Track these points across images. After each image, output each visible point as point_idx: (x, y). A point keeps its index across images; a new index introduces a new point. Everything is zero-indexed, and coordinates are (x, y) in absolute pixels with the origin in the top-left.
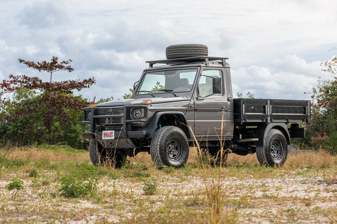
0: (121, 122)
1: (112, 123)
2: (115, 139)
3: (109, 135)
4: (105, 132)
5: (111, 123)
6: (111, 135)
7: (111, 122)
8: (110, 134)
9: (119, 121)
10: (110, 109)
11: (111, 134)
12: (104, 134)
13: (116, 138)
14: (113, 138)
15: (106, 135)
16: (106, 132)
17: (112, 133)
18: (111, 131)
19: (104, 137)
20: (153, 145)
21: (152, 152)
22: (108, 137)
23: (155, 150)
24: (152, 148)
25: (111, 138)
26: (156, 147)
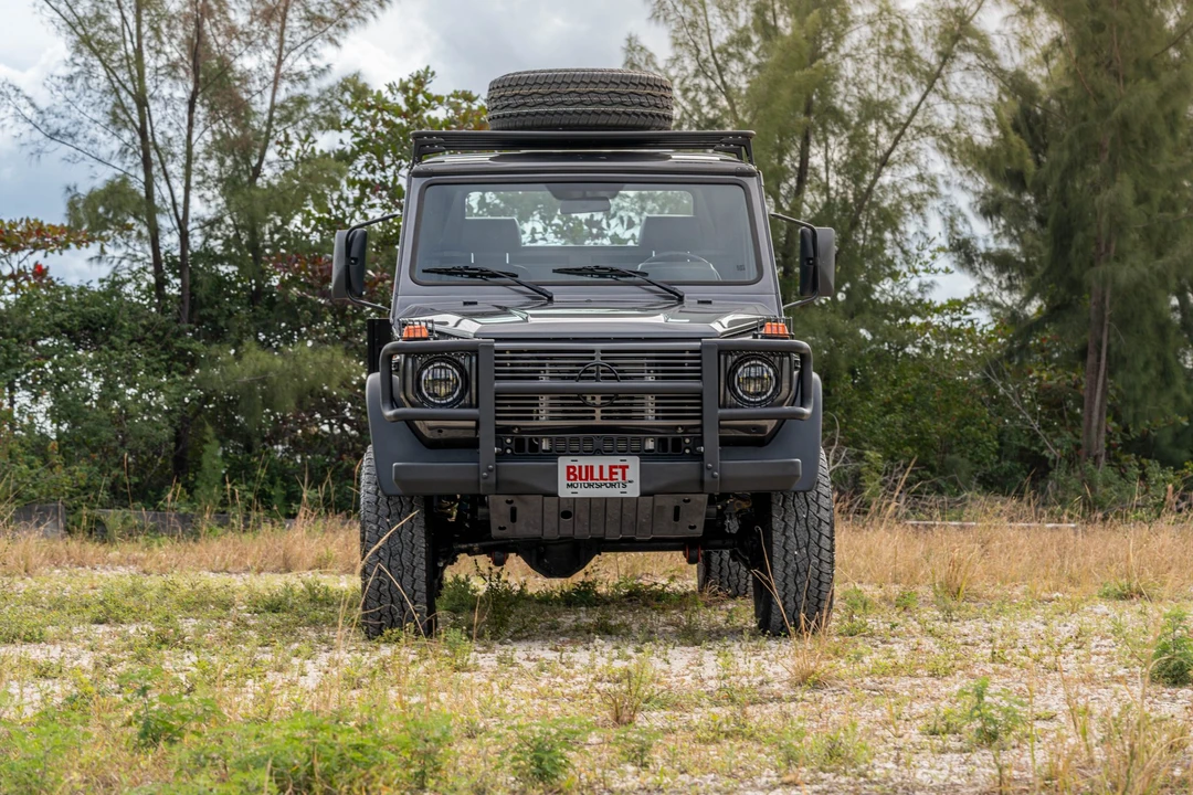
0: (641, 418)
1: (602, 418)
2: (643, 494)
3: (606, 475)
4: (576, 464)
5: (593, 418)
6: (619, 477)
7: (598, 413)
8: (611, 473)
9: (630, 411)
10: (593, 351)
11: (620, 471)
12: (569, 474)
13: (649, 488)
14: (633, 491)
15: (582, 476)
16: (583, 461)
17: (624, 468)
18: (616, 460)
19: (569, 486)
20: (792, 524)
21: (785, 556)
22: (600, 486)
23: (807, 546)
24: (787, 538)
25: (615, 493)
26: (812, 531)
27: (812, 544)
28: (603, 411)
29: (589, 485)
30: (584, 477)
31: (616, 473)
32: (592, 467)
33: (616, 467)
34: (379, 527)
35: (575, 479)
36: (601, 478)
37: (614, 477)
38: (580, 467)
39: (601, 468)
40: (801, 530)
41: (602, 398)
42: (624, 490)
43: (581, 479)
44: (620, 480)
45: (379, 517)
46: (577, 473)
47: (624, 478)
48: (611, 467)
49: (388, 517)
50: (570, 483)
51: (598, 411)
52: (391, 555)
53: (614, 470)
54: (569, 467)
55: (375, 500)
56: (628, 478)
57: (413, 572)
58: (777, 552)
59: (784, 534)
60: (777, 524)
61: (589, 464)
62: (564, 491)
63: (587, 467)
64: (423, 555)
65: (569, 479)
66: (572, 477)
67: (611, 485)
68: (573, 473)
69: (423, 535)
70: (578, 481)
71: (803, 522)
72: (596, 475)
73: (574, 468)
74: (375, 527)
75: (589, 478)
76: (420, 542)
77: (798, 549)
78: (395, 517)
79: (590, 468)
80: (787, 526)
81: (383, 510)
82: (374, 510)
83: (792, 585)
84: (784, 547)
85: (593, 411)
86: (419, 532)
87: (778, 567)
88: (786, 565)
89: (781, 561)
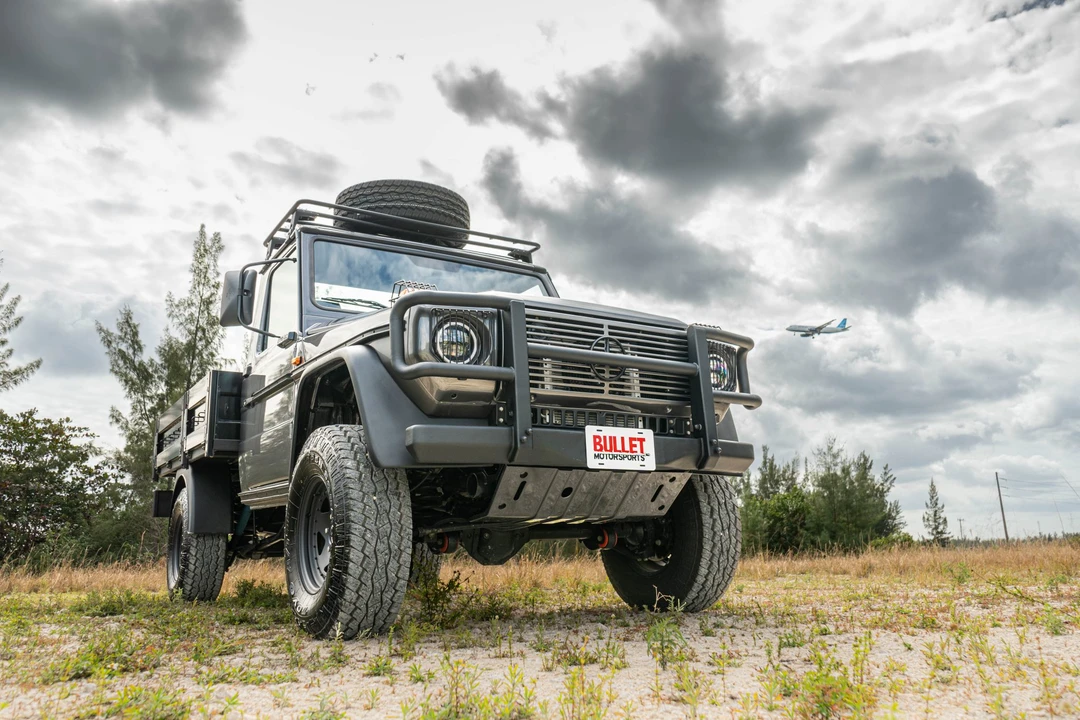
0: (629, 394)
1: (611, 392)
2: (658, 468)
3: (627, 448)
4: (601, 434)
5: (602, 392)
6: (638, 449)
7: (607, 388)
8: (632, 446)
10: (602, 326)
11: (638, 443)
12: (595, 444)
14: (650, 464)
15: (606, 446)
16: (608, 431)
17: (642, 440)
18: (635, 432)
19: (597, 456)
20: (716, 508)
21: (713, 538)
22: (623, 458)
23: (729, 529)
24: (715, 520)
25: (634, 465)
26: (731, 515)
27: (732, 526)
28: (610, 386)
29: (614, 457)
30: (608, 448)
31: (635, 446)
32: (615, 438)
33: (635, 439)
34: (365, 505)
35: (601, 450)
36: (623, 450)
37: (634, 449)
38: (605, 437)
39: (623, 439)
40: (723, 513)
41: (611, 373)
42: (643, 463)
43: (606, 450)
44: (639, 453)
45: (364, 494)
46: (602, 443)
47: (642, 452)
48: (631, 439)
49: (374, 494)
50: (597, 453)
51: (607, 384)
52: (378, 537)
53: (634, 442)
54: (595, 437)
55: (358, 475)
56: (645, 451)
57: (400, 557)
58: (707, 533)
59: (711, 516)
60: (705, 508)
61: (612, 435)
62: (592, 463)
63: (610, 437)
64: (411, 537)
65: (595, 449)
66: (598, 447)
67: (633, 458)
68: (599, 443)
69: (411, 515)
70: (604, 452)
71: (723, 506)
72: (619, 447)
73: (599, 437)
74: (361, 505)
75: (613, 447)
76: (408, 523)
77: (723, 530)
78: (382, 495)
79: (613, 439)
80: (712, 510)
81: (368, 487)
82: (358, 487)
83: (716, 564)
84: (712, 529)
85: (603, 385)
86: (407, 512)
87: (707, 547)
88: (714, 545)
89: (710, 542)
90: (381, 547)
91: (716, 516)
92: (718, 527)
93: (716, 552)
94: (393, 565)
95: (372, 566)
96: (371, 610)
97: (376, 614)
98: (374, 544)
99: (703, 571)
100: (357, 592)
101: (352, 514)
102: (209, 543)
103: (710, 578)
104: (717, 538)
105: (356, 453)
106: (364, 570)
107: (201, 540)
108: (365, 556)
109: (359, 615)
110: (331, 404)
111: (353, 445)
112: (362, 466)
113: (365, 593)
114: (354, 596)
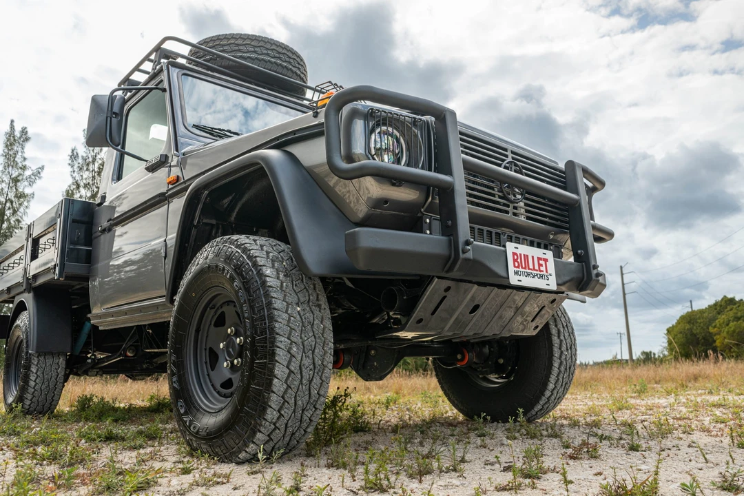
2: (558, 285)
3: (537, 268)
4: (518, 252)
5: (507, 212)
6: (543, 268)
7: (511, 210)
8: (540, 265)
10: (506, 150)
11: (543, 263)
12: (515, 261)
13: (560, 282)
14: (553, 284)
15: (522, 262)
16: (522, 249)
17: (546, 260)
18: (541, 253)
19: (516, 273)
20: (562, 330)
21: (560, 356)
22: (534, 276)
24: (561, 341)
25: (542, 284)
28: (514, 208)
29: (528, 275)
30: (524, 266)
31: (542, 265)
32: (527, 256)
33: (541, 259)
34: (290, 316)
35: (518, 267)
36: (534, 269)
37: (541, 268)
38: (520, 254)
39: (533, 257)
42: (548, 282)
43: (522, 268)
44: (545, 272)
45: (288, 304)
46: (519, 260)
47: (547, 272)
48: (539, 259)
49: (298, 305)
50: (516, 269)
51: (511, 205)
52: (304, 352)
53: (541, 262)
54: (514, 254)
55: (279, 284)
56: (549, 271)
58: (556, 353)
59: (559, 337)
61: (526, 254)
62: (513, 279)
63: (524, 255)
65: (515, 266)
66: (517, 264)
67: (541, 277)
68: (517, 260)
69: (331, 329)
72: (531, 267)
73: (516, 254)
74: (285, 316)
75: (527, 267)
76: (330, 336)
77: (567, 350)
78: (305, 306)
79: (526, 257)
80: (559, 331)
81: (292, 298)
82: (281, 296)
83: (561, 379)
84: (560, 349)
85: (508, 206)
86: (328, 324)
87: (556, 364)
88: (561, 364)
89: (559, 361)
90: (307, 362)
91: (562, 338)
92: (564, 348)
93: (562, 369)
94: (317, 381)
95: (297, 383)
96: (290, 430)
97: (293, 434)
98: (299, 359)
99: (551, 386)
100: (279, 411)
101: (277, 325)
102: (49, 361)
103: (555, 392)
104: (563, 357)
105: (273, 261)
106: (289, 387)
107: (42, 358)
108: (291, 372)
109: (277, 435)
110: (214, 222)
111: (268, 253)
112: (281, 275)
113: (287, 412)
114: (276, 414)
